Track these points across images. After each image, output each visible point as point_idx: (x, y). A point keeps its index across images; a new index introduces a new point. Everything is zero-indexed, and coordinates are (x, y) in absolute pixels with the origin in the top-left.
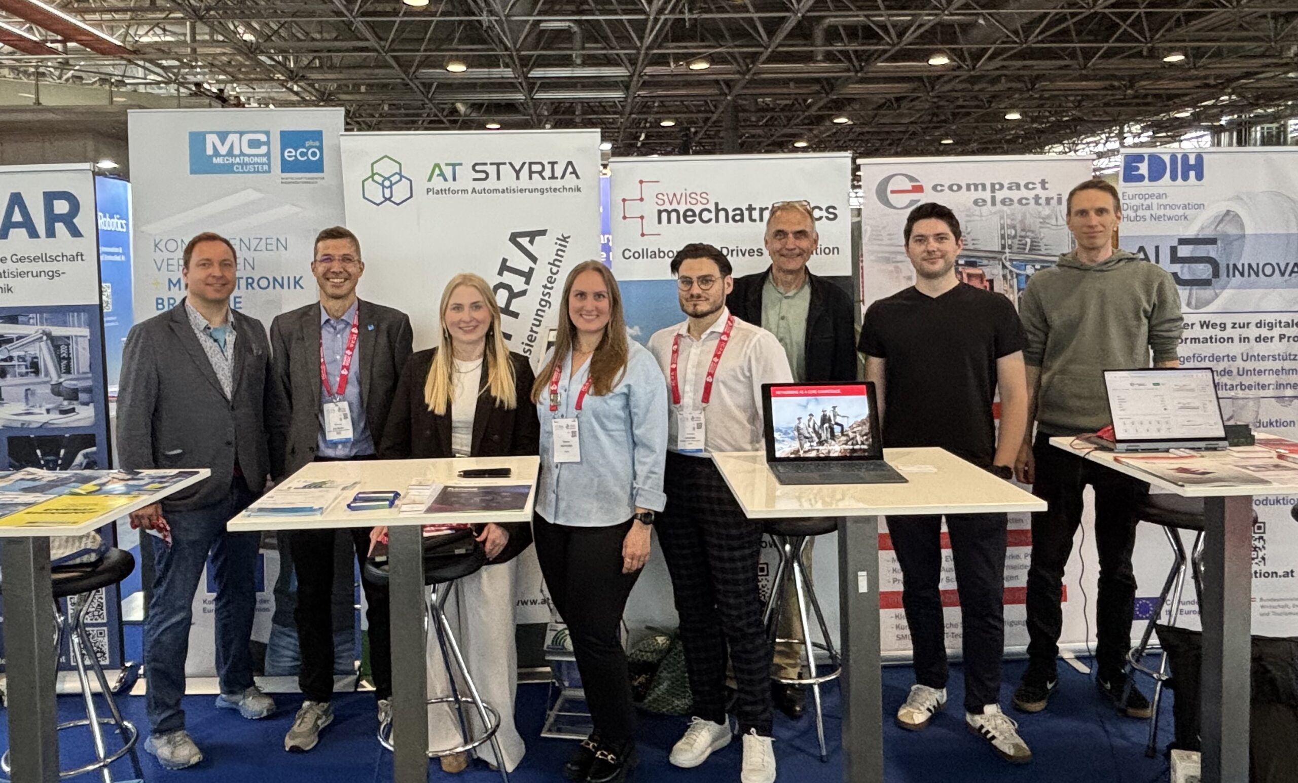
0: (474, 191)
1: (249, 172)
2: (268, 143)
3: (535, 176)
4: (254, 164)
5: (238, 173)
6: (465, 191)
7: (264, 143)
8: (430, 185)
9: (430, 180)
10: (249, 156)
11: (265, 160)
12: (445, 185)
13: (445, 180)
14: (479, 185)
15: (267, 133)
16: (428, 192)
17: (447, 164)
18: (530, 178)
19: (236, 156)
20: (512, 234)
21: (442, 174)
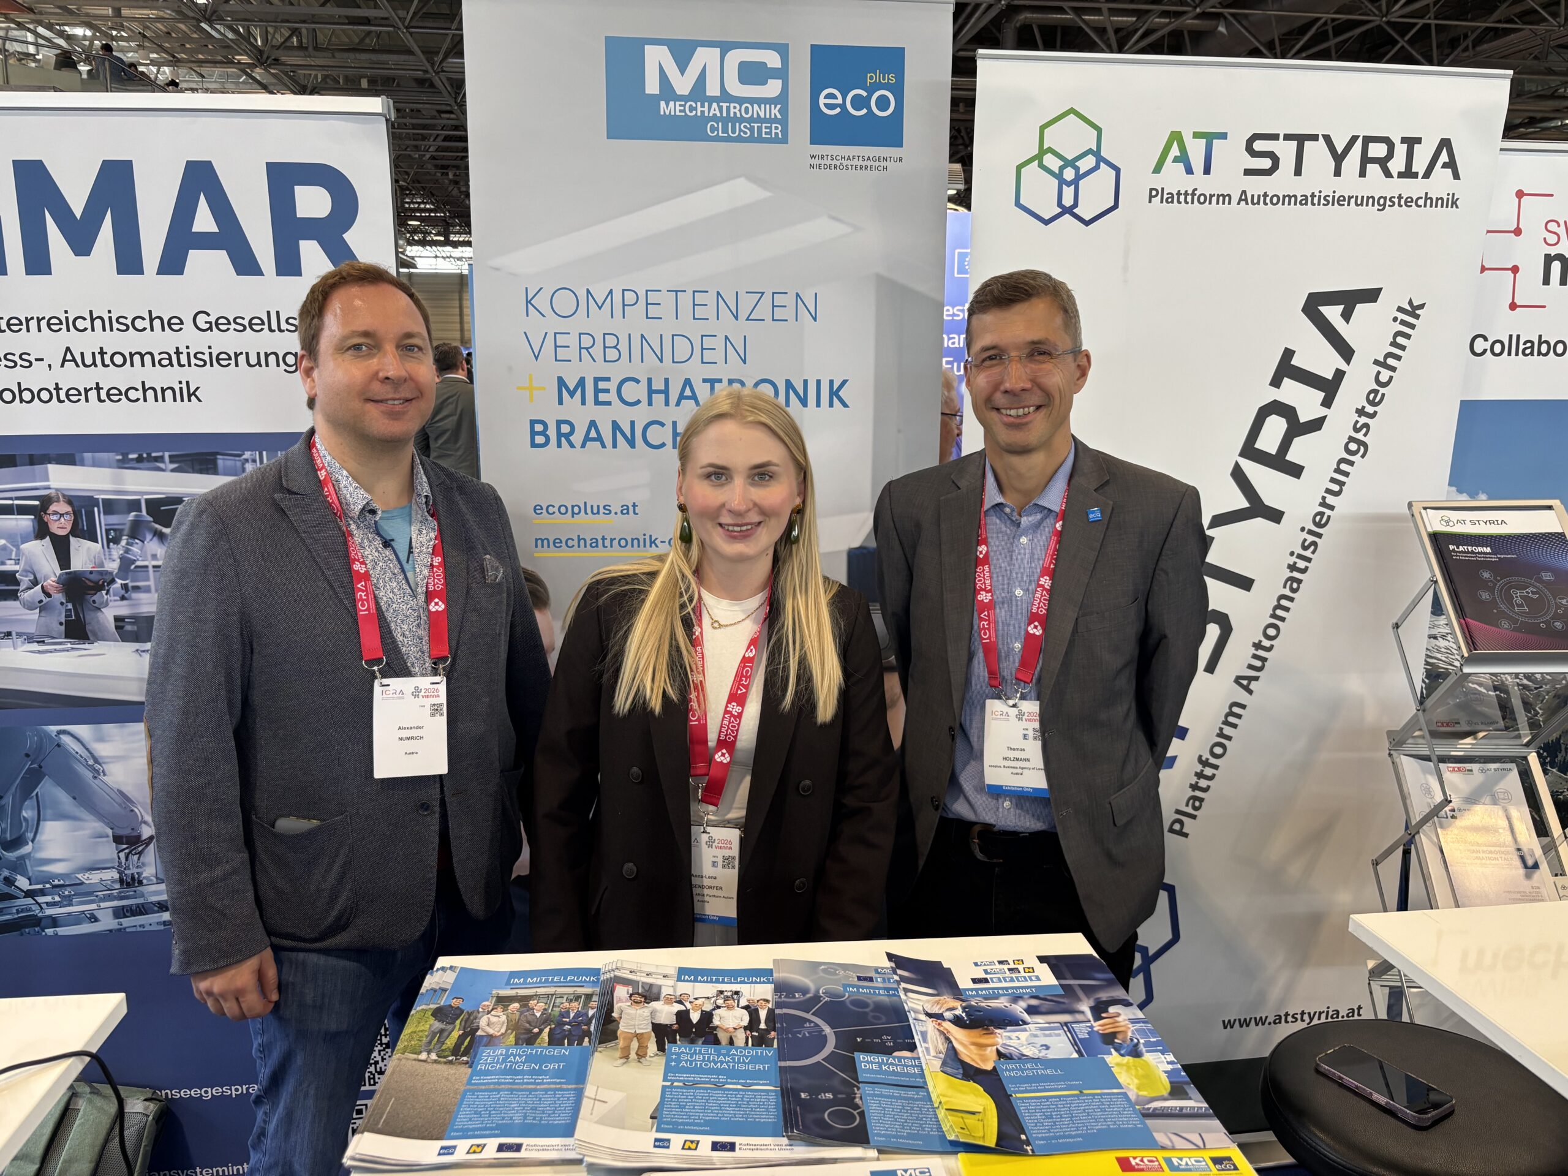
0: (1243, 197)
1: (739, 139)
2: (782, 74)
3: (1373, 169)
4: (751, 120)
5: (717, 139)
6: (1225, 198)
7: (775, 74)
8: (1157, 182)
9: (1157, 169)
10: (741, 101)
11: (775, 111)
12: (1186, 183)
13: (1189, 171)
14: (1257, 186)
15: (782, 50)
16: (1151, 197)
17: (1197, 135)
18: (1363, 174)
19: (712, 100)
20: (1311, 296)
21: (1183, 159)
